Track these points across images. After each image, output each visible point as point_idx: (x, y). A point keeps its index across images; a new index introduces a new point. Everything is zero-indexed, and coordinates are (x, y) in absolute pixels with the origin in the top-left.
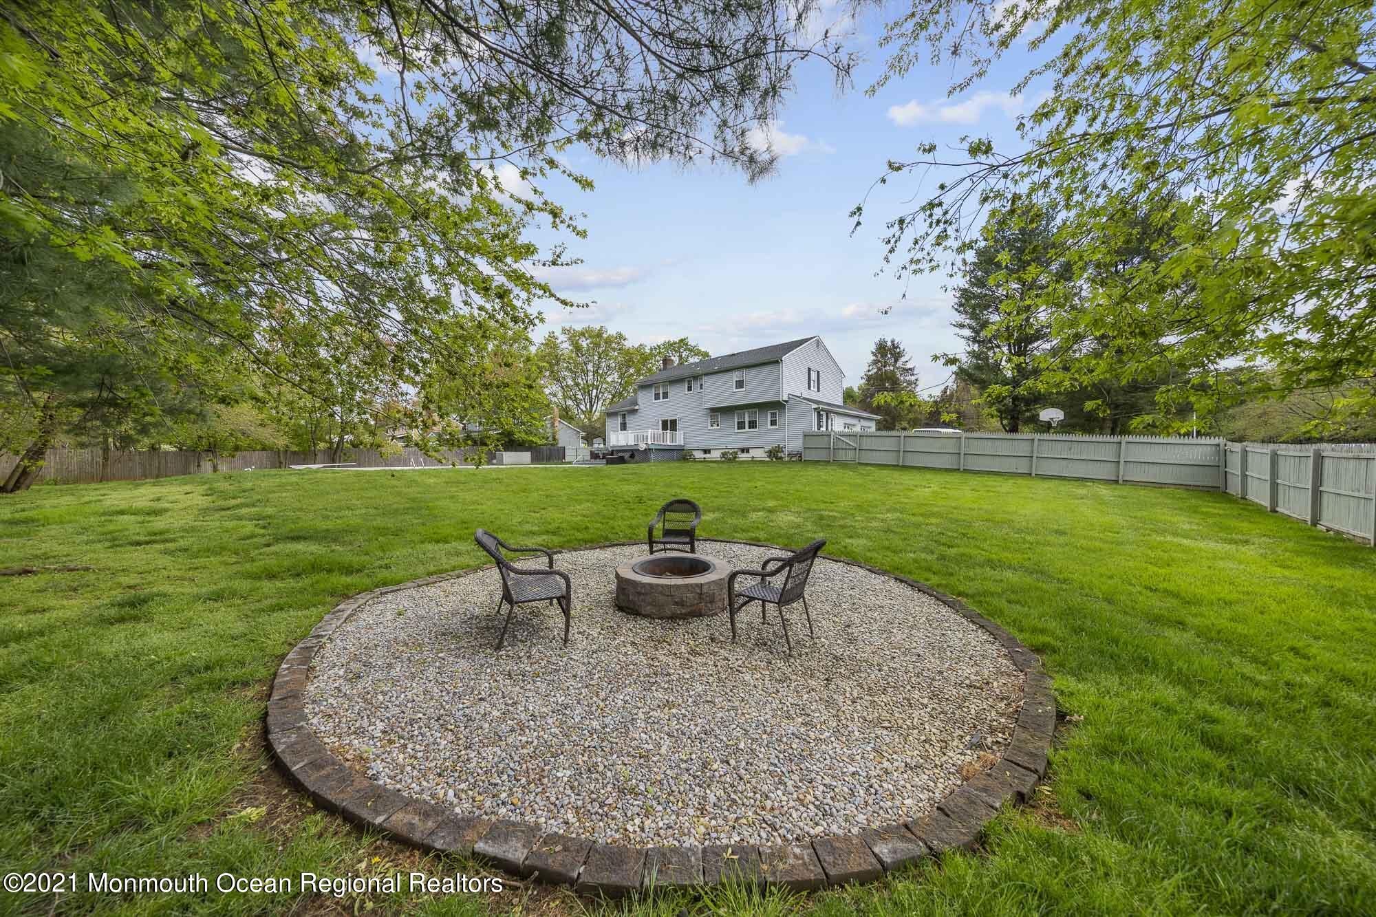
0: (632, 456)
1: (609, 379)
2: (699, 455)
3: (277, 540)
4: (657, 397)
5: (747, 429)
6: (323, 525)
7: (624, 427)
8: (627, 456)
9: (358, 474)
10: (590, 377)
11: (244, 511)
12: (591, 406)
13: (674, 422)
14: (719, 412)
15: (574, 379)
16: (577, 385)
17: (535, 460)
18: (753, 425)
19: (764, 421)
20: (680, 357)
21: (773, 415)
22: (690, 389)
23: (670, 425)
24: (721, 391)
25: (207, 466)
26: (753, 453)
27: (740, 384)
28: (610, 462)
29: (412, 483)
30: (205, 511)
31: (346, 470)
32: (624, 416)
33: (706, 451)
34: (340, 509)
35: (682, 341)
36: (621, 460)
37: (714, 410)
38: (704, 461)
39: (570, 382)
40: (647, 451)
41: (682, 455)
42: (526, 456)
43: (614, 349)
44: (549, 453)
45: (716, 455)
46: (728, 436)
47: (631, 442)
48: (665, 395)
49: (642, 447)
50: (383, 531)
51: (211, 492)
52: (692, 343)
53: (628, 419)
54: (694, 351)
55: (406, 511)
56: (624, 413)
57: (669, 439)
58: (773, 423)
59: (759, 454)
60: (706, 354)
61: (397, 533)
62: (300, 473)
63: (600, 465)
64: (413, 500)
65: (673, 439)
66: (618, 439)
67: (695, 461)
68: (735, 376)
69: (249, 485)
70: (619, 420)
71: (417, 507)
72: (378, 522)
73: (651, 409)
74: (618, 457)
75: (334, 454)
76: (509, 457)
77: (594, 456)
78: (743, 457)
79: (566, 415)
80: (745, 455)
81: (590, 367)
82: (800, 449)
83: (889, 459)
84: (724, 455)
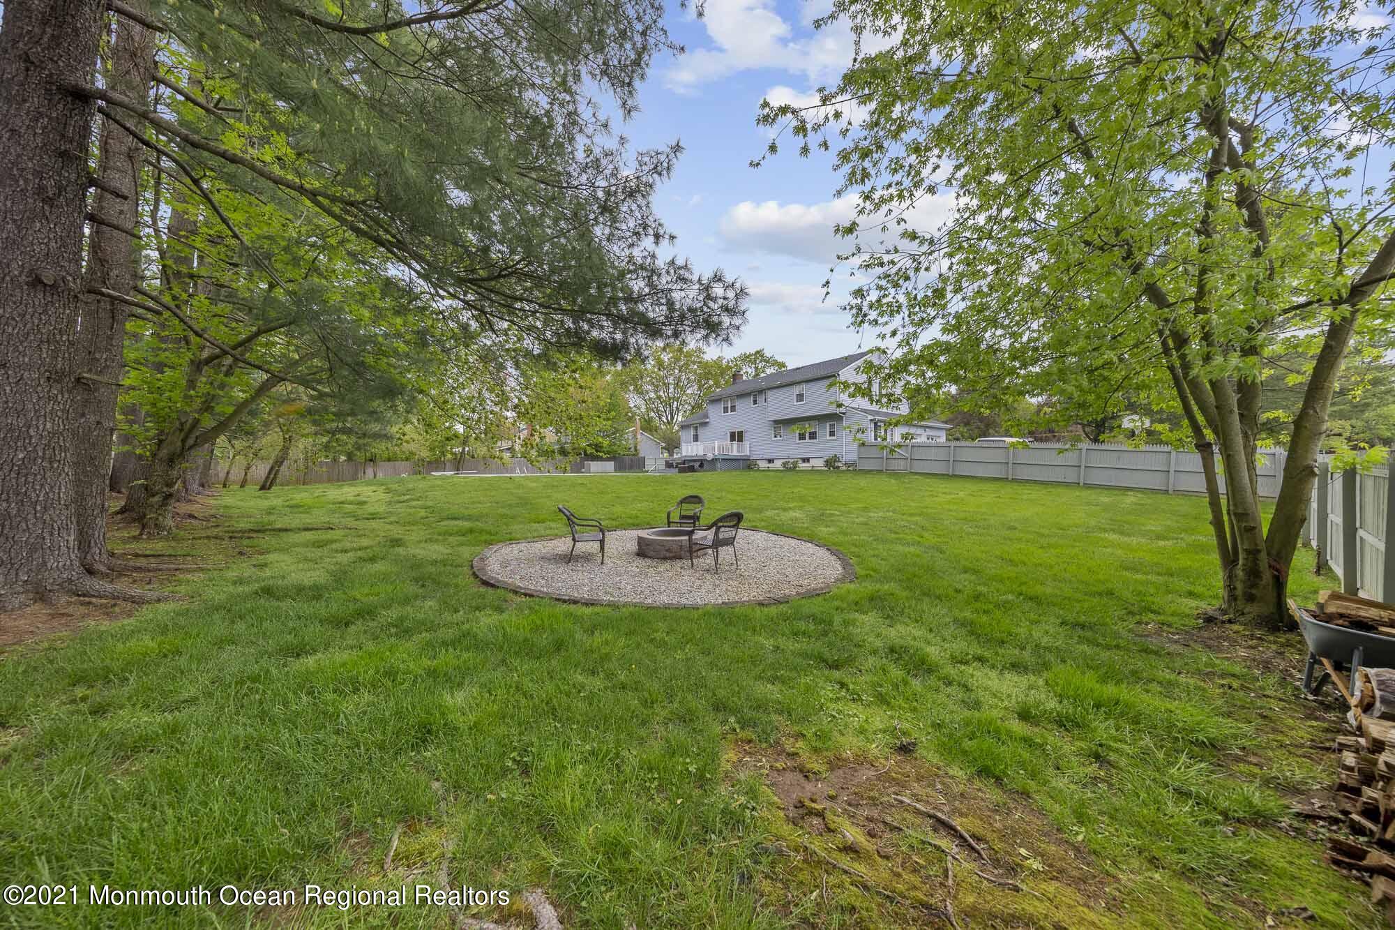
0: (701, 466)
1: (689, 391)
2: (763, 465)
3: (442, 520)
4: (726, 410)
5: (807, 440)
6: (466, 512)
7: (696, 438)
8: (697, 465)
9: (481, 479)
10: (671, 390)
11: (414, 503)
12: (672, 418)
13: (740, 435)
14: (782, 424)
15: (656, 392)
16: (659, 397)
17: (618, 469)
18: (813, 436)
19: (823, 431)
20: (756, 368)
21: (832, 426)
22: (755, 402)
23: (737, 437)
24: (783, 404)
25: (370, 472)
26: (813, 462)
27: (800, 397)
28: (682, 471)
29: (519, 486)
30: (390, 503)
31: (468, 477)
32: (696, 428)
33: (771, 461)
34: (473, 503)
35: (758, 352)
36: (692, 469)
37: (776, 422)
38: (768, 470)
39: (652, 395)
40: (714, 460)
41: (747, 464)
42: (610, 465)
43: (694, 363)
44: (629, 462)
45: (778, 464)
46: (789, 447)
47: (701, 453)
48: (733, 409)
49: (710, 456)
50: (503, 516)
51: (388, 491)
52: (768, 354)
53: (700, 431)
54: (770, 362)
55: (517, 505)
56: (697, 426)
57: (735, 450)
58: (832, 434)
59: (818, 463)
60: (782, 365)
61: (513, 517)
62: (441, 478)
63: (673, 473)
64: (520, 498)
65: (740, 449)
66: (690, 449)
67: (758, 470)
68: (796, 390)
69: (411, 486)
70: (692, 432)
71: (524, 502)
72: (500, 511)
73: (720, 421)
74: (690, 466)
75: (459, 464)
76: (595, 466)
77: (669, 465)
78: (802, 466)
79: (648, 426)
80: (806, 464)
81: (671, 380)
82: (856, 458)
83: (939, 468)
84: (784, 464)
